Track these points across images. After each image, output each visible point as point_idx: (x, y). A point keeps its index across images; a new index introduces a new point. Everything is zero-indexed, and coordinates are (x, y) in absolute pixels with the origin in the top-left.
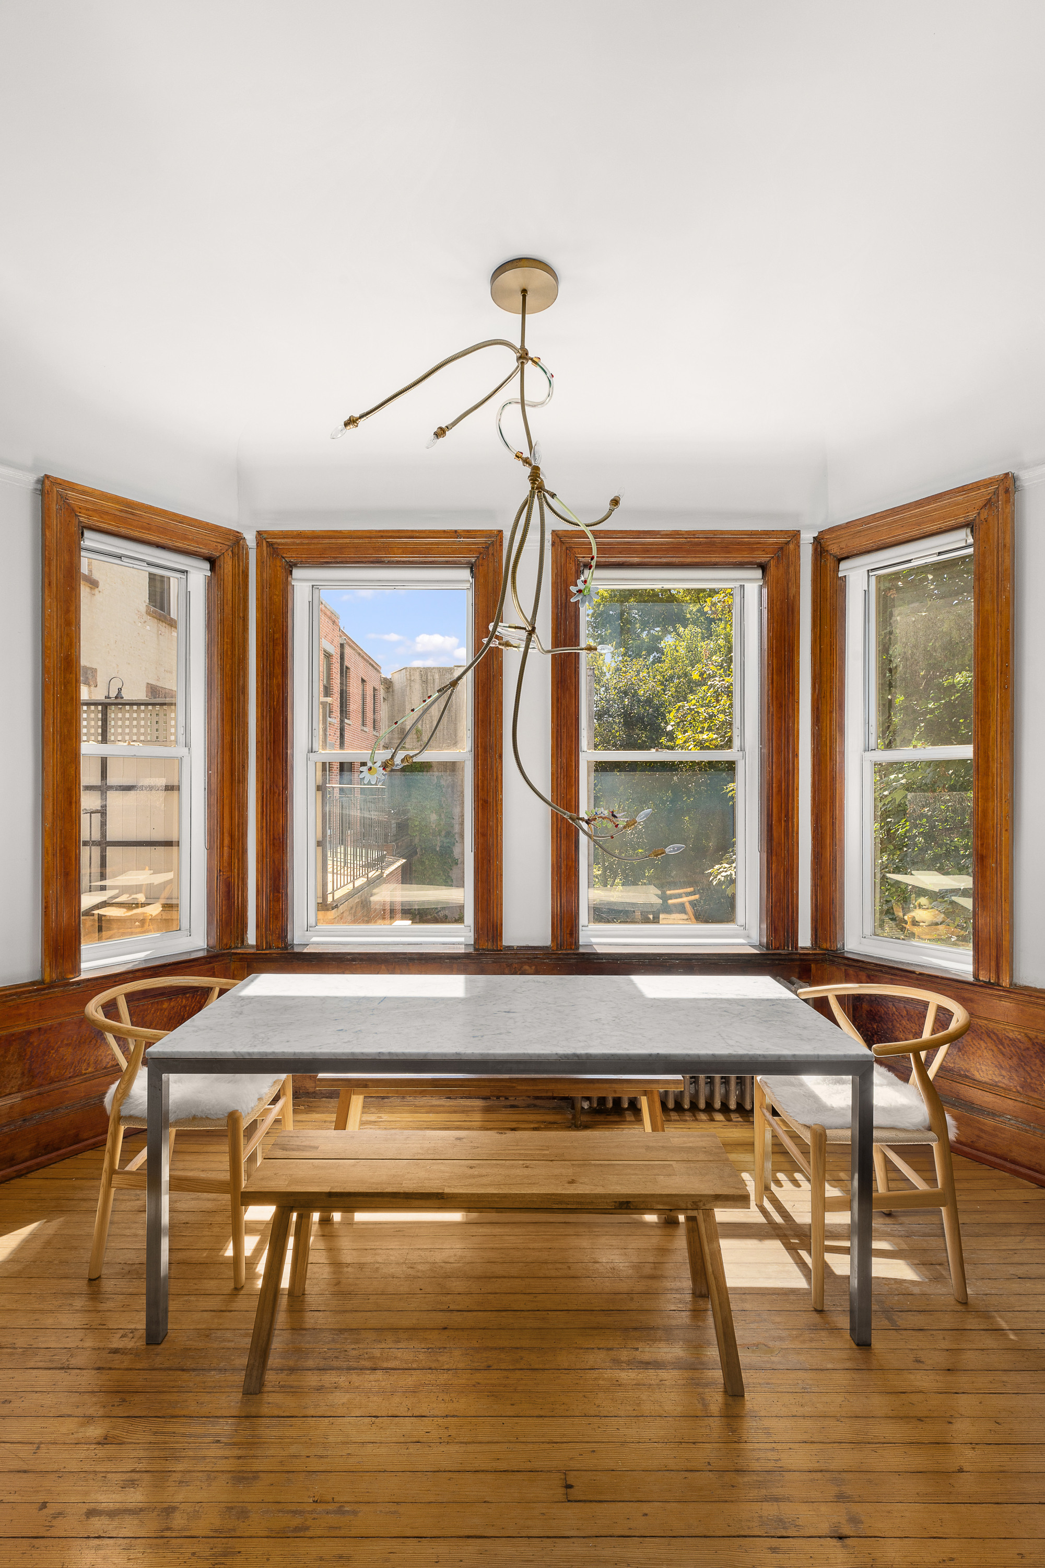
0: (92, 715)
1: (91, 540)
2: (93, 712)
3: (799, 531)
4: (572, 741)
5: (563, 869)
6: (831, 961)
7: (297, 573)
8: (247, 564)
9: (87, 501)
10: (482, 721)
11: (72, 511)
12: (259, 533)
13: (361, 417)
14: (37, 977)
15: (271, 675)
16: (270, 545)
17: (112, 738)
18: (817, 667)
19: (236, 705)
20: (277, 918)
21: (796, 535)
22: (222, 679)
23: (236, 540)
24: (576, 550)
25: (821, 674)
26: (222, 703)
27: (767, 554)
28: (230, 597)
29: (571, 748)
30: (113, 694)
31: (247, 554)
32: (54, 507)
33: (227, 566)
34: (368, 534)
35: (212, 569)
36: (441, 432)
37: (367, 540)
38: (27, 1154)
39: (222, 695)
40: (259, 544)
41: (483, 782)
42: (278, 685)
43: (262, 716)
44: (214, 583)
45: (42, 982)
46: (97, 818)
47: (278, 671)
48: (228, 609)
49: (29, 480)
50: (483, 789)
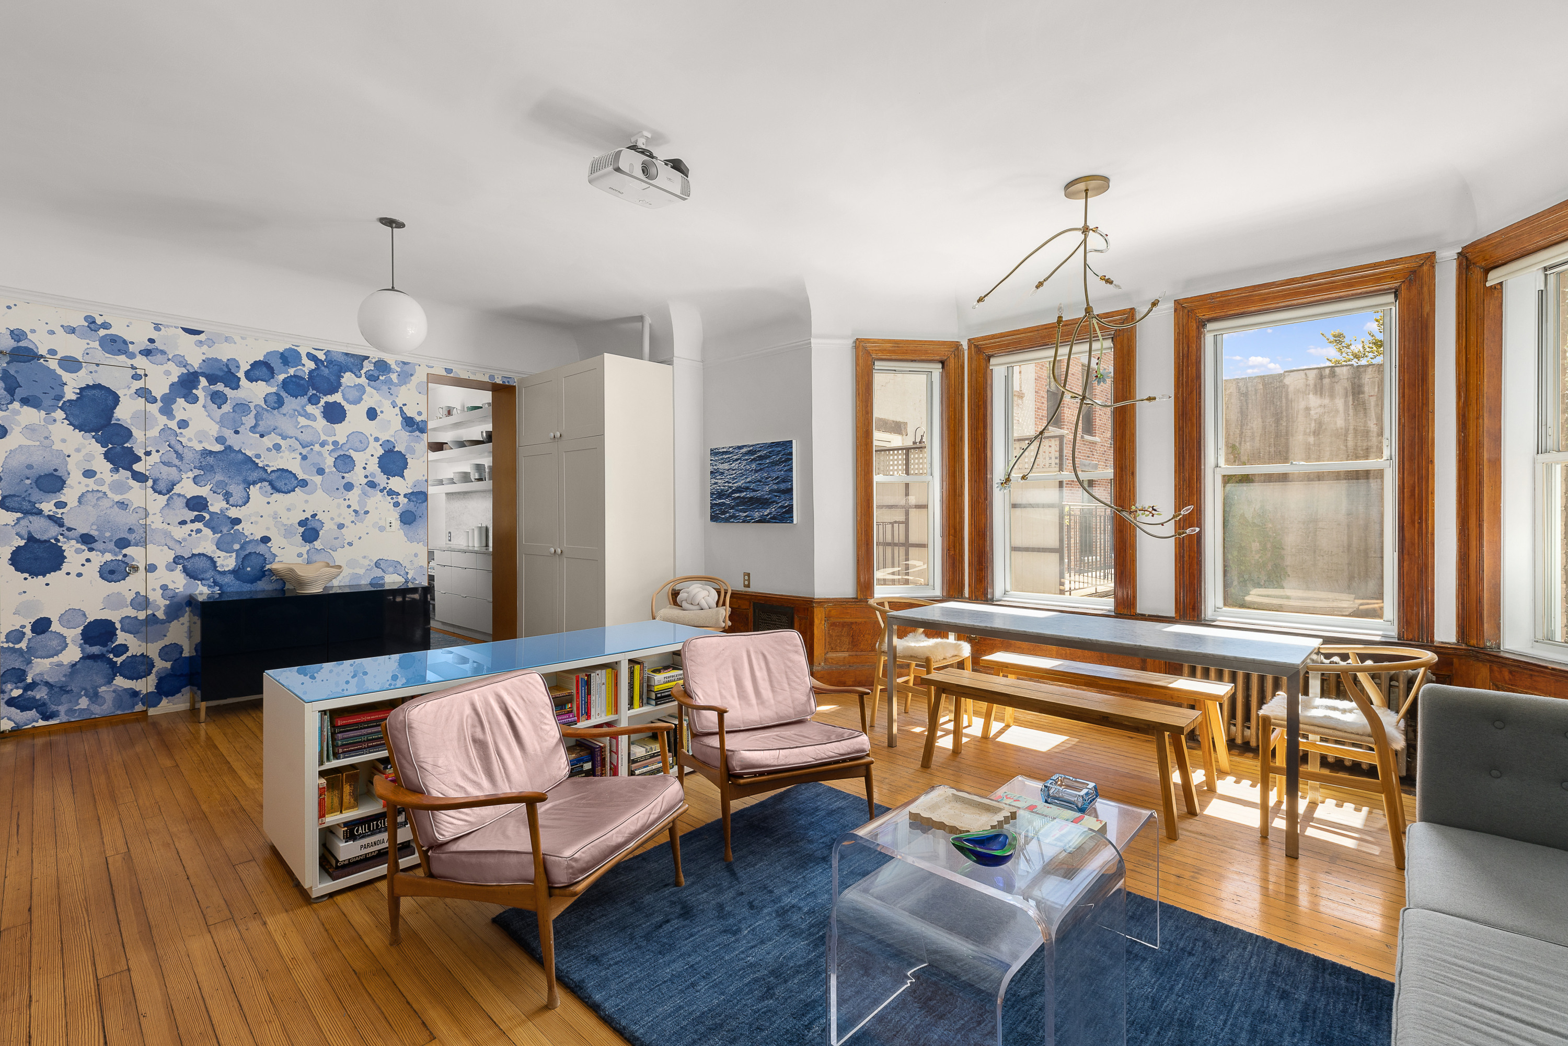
0: (900, 457)
1: (878, 365)
2: (900, 454)
3: (1434, 253)
4: (1194, 460)
5: (1186, 558)
6: (1475, 656)
7: (993, 361)
8: (964, 360)
9: (875, 346)
10: (1119, 449)
11: (868, 353)
12: (969, 340)
13: (985, 297)
14: (854, 596)
15: (977, 429)
16: (976, 346)
17: (912, 472)
18: (1463, 377)
19: (957, 449)
20: (981, 581)
21: (1430, 258)
22: (948, 434)
23: (957, 346)
24: (1197, 311)
25: (1467, 383)
26: (949, 448)
27: (1397, 279)
28: (953, 382)
29: (1193, 465)
30: (918, 440)
31: (963, 354)
32: (861, 354)
33: (952, 363)
34: (1036, 329)
35: (943, 368)
36: (1040, 284)
37: (1036, 333)
38: (851, 683)
39: (949, 443)
40: (969, 348)
41: (1120, 493)
42: (981, 434)
43: (972, 454)
44: (945, 376)
45: (857, 598)
46: (902, 526)
47: (981, 425)
48: (952, 391)
49: (850, 342)
50: (1120, 498)
